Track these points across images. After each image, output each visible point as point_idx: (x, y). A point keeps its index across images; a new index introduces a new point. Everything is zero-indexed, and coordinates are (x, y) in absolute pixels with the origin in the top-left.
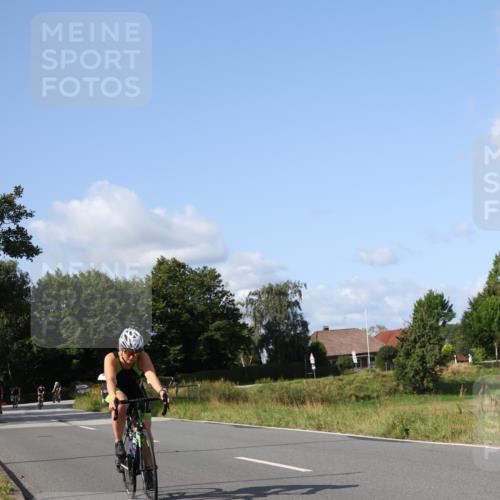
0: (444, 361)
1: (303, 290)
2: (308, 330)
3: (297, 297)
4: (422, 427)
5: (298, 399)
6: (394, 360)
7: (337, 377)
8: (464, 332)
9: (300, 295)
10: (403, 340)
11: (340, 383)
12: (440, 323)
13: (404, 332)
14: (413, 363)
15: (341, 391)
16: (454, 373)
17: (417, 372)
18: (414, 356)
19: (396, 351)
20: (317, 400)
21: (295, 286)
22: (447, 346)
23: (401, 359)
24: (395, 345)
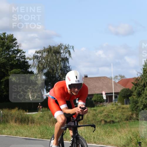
1: (71, 51)
3: (67, 55)
6: (130, 98)
7: (93, 108)
9: (70, 54)
10: (136, 85)
11: (94, 112)
13: (137, 79)
14: (143, 100)
15: (94, 118)
18: (144, 95)
19: (132, 92)
21: (66, 48)
23: (134, 97)
24: (131, 89)
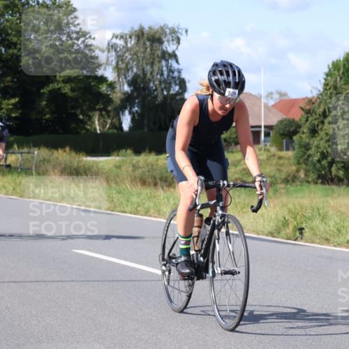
3: (174, 47)
4: (322, 227)
6: (295, 138)
10: (308, 112)
13: (310, 101)
14: (320, 143)
17: (324, 156)
18: (322, 134)
19: (299, 126)
21: (174, 32)
23: (304, 136)
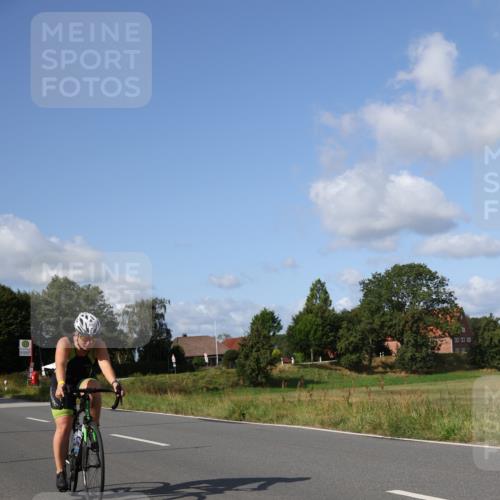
0: (273, 362)
1: (167, 305)
2: (171, 336)
3: (162, 311)
4: (255, 412)
5: (161, 390)
6: (236, 361)
7: (193, 373)
8: (288, 340)
9: (165, 307)
10: (243, 346)
11: (195, 378)
12: (271, 334)
13: (244, 339)
14: (251, 363)
15: (195, 384)
16: (281, 372)
17: (253, 371)
18: (251, 358)
19: (238, 354)
20: (176, 391)
21: (162, 302)
22: (276, 351)
23: (241, 360)
24: (237, 349)
